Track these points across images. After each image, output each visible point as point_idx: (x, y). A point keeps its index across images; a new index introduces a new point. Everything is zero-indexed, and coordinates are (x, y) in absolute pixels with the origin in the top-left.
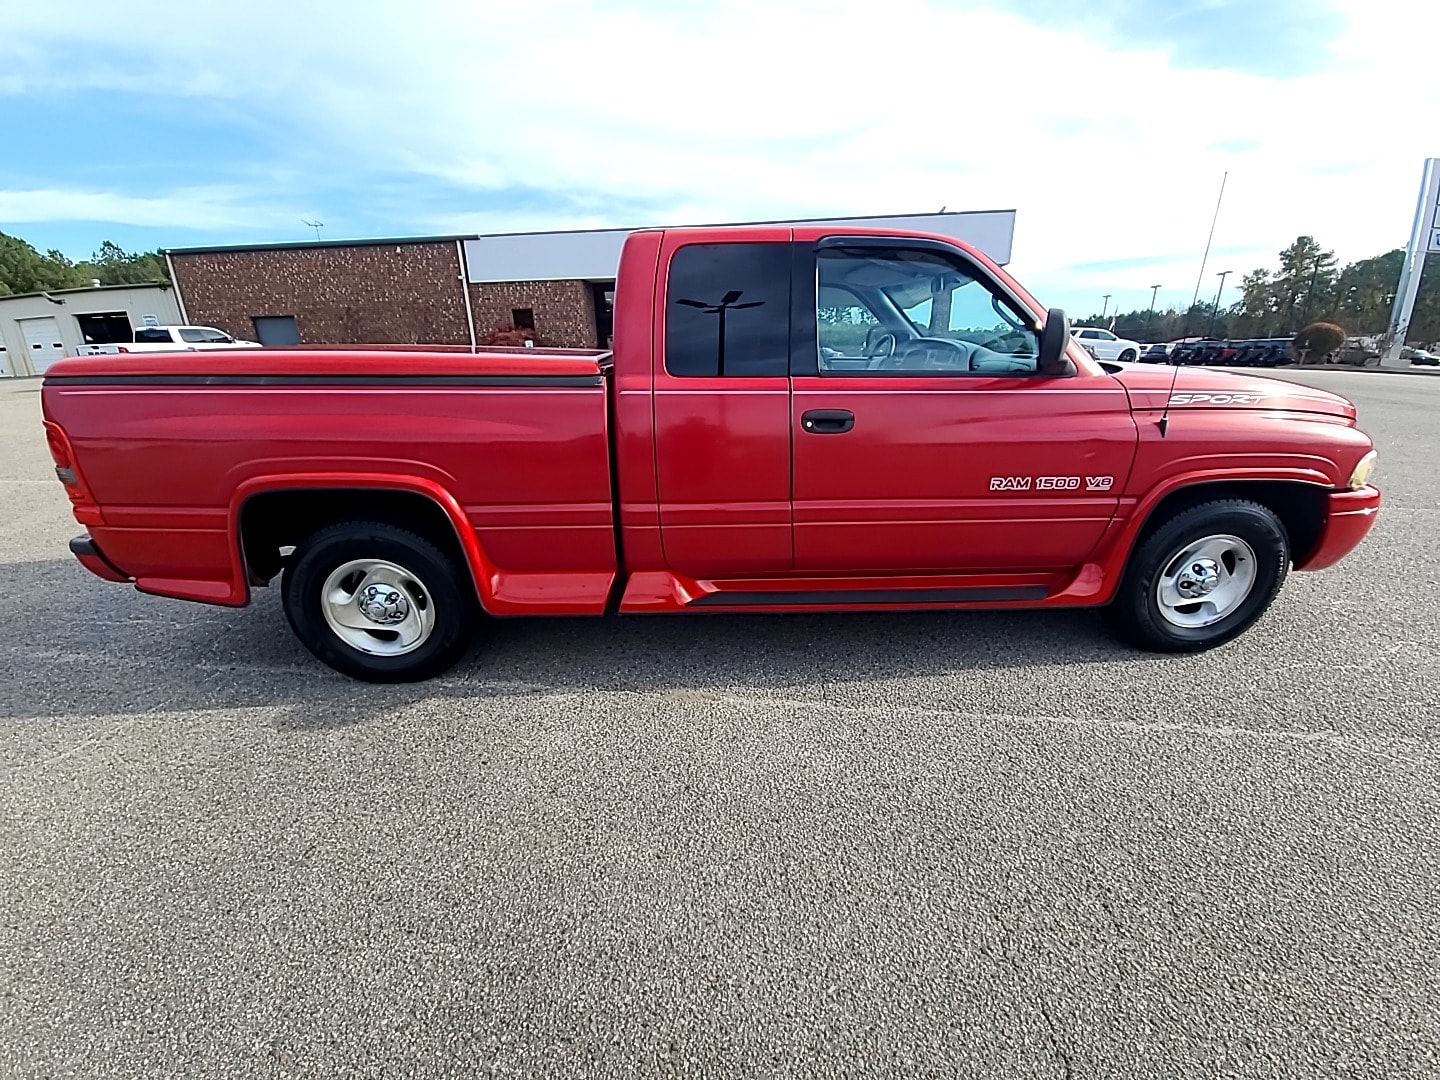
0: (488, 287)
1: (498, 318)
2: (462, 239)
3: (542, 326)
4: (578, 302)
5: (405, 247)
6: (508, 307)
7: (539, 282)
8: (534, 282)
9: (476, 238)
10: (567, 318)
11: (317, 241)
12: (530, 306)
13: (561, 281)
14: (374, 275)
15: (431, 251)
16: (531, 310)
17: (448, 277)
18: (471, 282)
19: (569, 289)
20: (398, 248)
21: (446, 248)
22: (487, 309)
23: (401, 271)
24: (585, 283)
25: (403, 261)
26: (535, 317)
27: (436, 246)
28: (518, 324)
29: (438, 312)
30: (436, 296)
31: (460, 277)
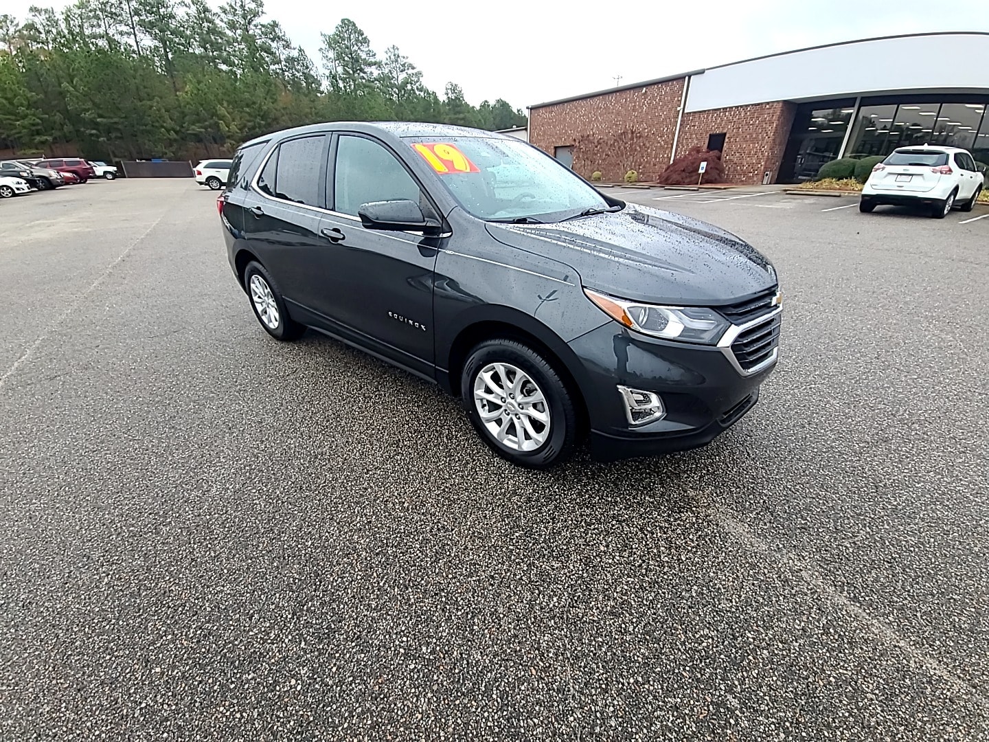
0: (697, 115)
1: (696, 142)
2: (690, 75)
3: (730, 149)
4: (771, 123)
5: (649, 87)
6: (707, 132)
9: (702, 72)
10: (754, 140)
12: (725, 131)
14: (624, 112)
15: (666, 89)
16: (725, 134)
17: (670, 110)
18: (686, 112)
19: (767, 111)
20: (644, 89)
21: (676, 85)
22: (691, 135)
23: (641, 107)
24: (787, 104)
25: (645, 99)
26: (727, 140)
27: (670, 83)
28: (710, 147)
29: (655, 139)
30: (658, 126)
31: (678, 109)
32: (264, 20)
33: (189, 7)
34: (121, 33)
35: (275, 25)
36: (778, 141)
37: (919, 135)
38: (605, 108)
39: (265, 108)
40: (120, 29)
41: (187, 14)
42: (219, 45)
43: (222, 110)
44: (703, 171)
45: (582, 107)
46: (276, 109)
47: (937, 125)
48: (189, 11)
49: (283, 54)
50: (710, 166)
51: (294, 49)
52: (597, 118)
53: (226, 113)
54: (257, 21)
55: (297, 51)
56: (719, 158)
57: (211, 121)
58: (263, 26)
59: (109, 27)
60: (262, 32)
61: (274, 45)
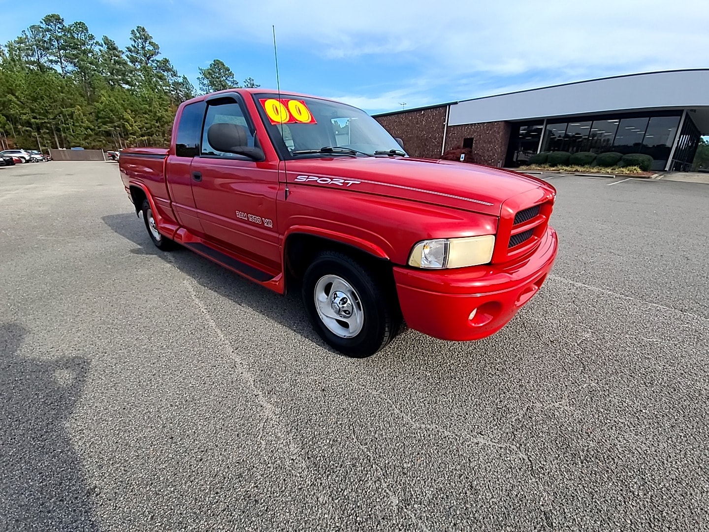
0: (456, 128)
1: (456, 143)
2: (449, 105)
3: (476, 147)
4: (499, 133)
5: (426, 111)
6: (462, 137)
7: (481, 123)
8: (478, 123)
9: (456, 103)
10: (490, 142)
11: (402, 110)
12: (473, 137)
13: (493, 122)
14: (411, 124)
15: (435, 112)
16: (473, 138)
17: (439, 124)
18: (449, 125)
19: (496, 127)
20: (423, 112)
21: (442, 110)
22: (453, 138)
23: (422, 122)
24: (507, 122)
25: (424, 117)
26: (474, 142)
27: (438, 109)
28: (465, 146)
29: (431, 141)
30: (432, 133)
31: (444, 123)
32: (159, 58)
33: (102, 46)
34: (51, 61)
35: (166, 61)
36: (503, 142)
37: (580, 140)
38: (399, 122)
39: (159, 115)
40: (51, 58)
41: (100, 51)
42: (123, 72)
43: (127, 116)
44: (463, 159)
45: (385, 121)
46: (168, 116)
47: (591, 133)
48: (102, 49)
49: (171, 80)
50: (467, 157)
51: (180, 77)
52: (394, 127)
53: (130, 117)
54: (154, 58)
55: (182, 78)
56: (471, 152)
57: (119, 123)
58: (158, 61)
59: (41, 57)
60: (158, 66)
61: (165, 74)
